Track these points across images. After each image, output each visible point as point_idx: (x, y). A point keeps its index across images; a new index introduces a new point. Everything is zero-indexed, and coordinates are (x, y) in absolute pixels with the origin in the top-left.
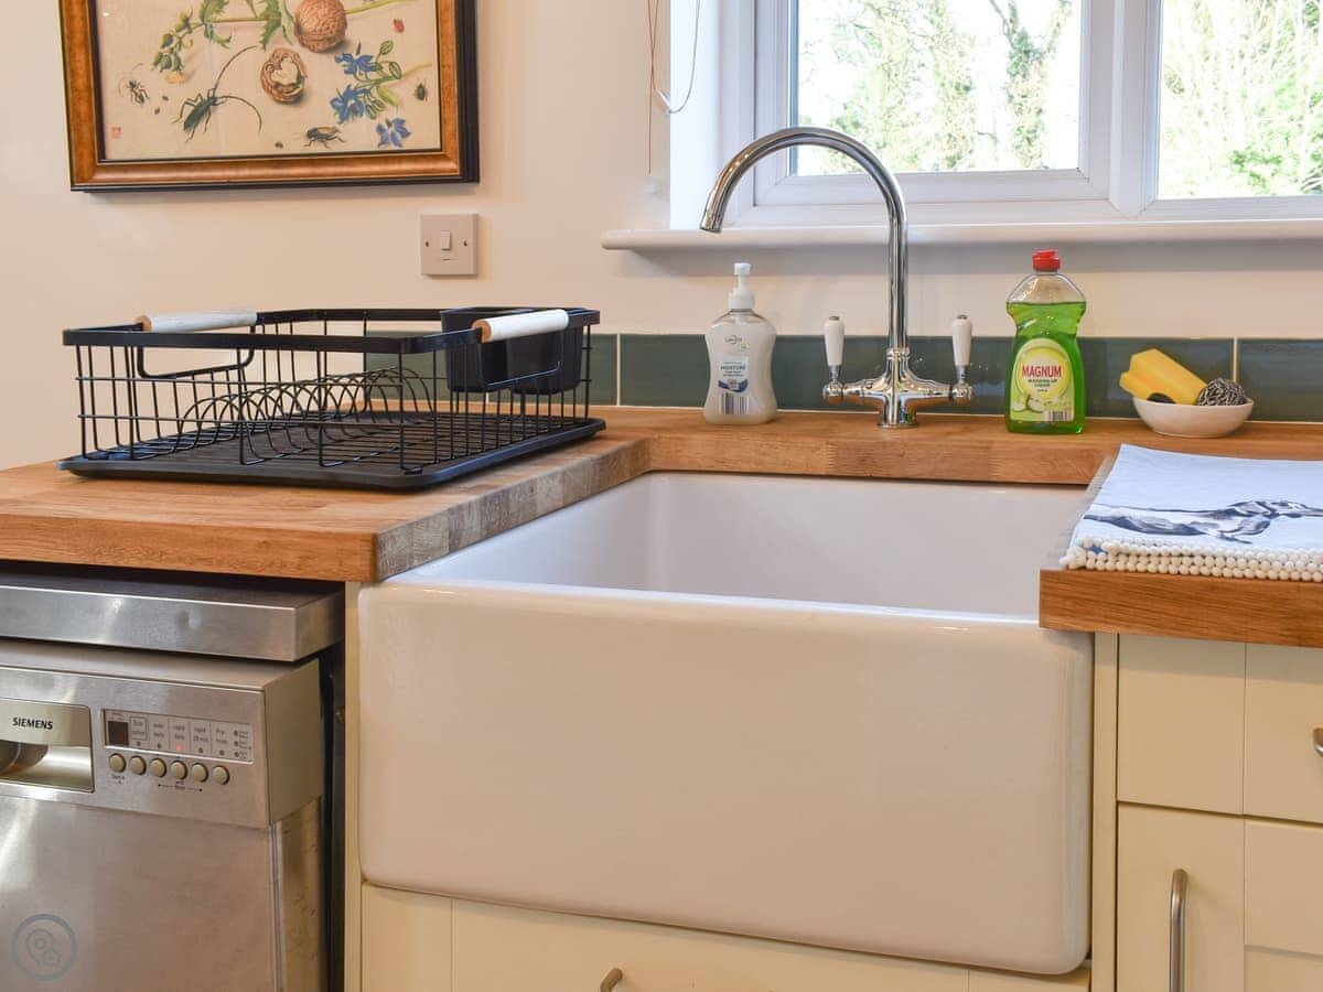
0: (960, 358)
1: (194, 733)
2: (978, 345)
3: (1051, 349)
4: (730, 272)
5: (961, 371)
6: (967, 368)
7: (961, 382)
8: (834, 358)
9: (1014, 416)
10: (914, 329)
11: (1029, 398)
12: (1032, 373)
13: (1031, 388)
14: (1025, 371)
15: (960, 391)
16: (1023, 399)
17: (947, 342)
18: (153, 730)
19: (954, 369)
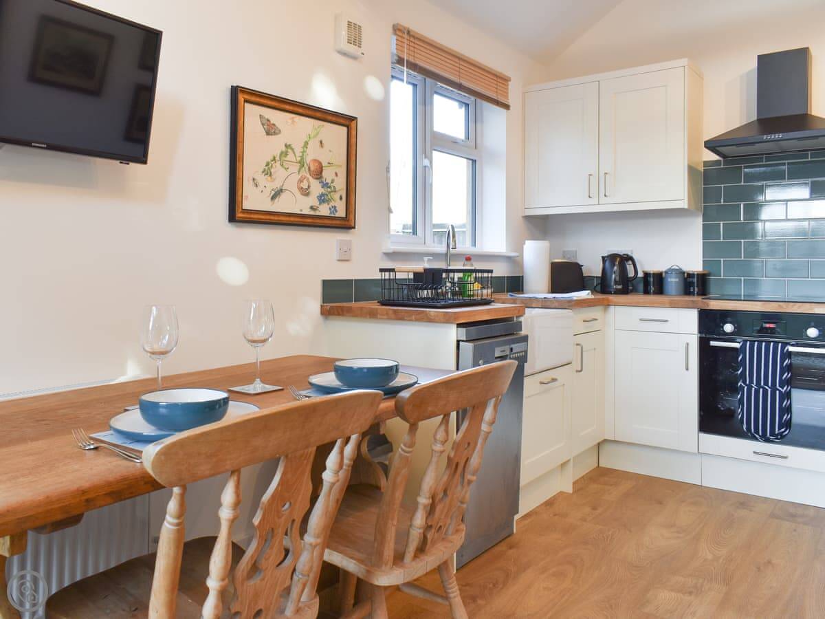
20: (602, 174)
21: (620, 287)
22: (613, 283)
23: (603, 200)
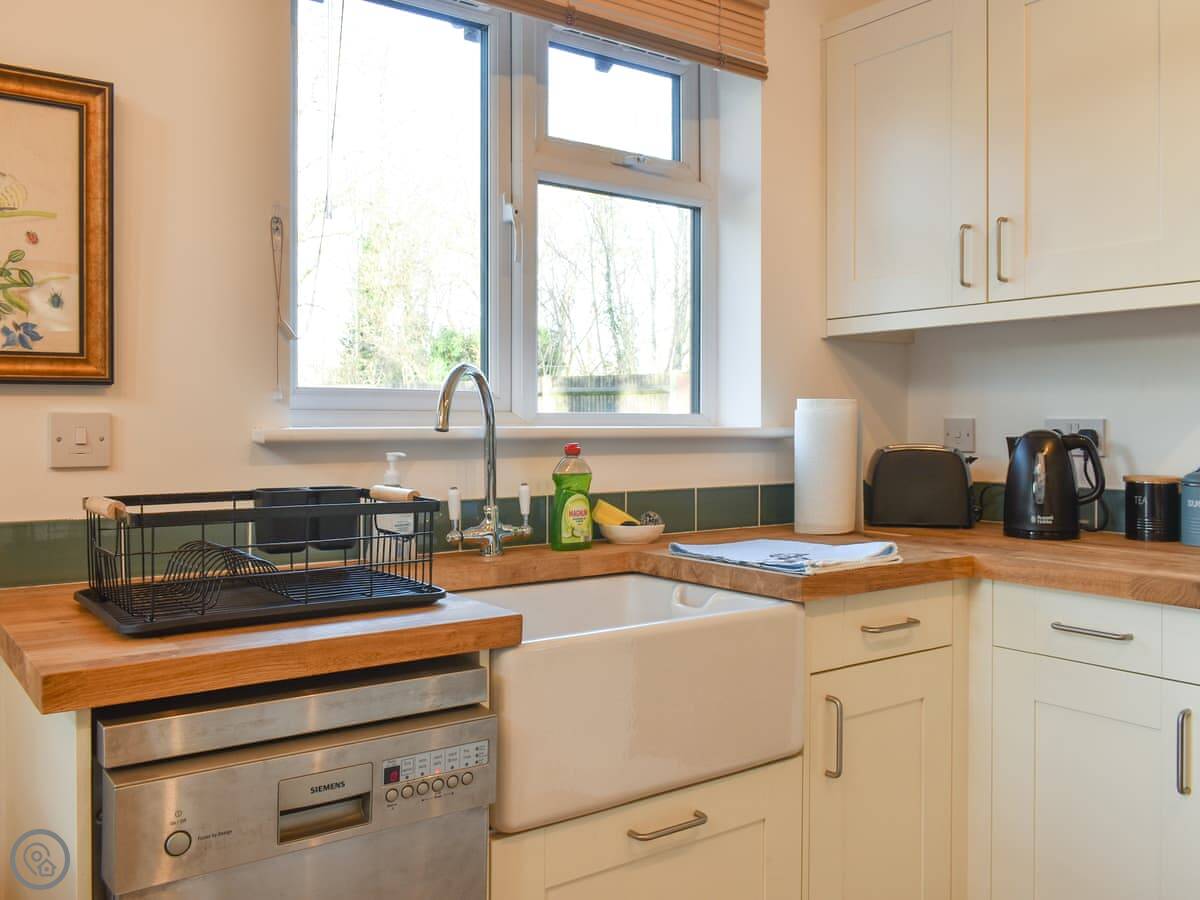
0: (525, 509)
1: (448, 758)
2: (536, 502)
3: (582, 500)
4: (384, 459)
5: (526, 518)
6: (529, 516)
7: (526, 524)
8: (455, 514)
9: (564, 541)
10: (499, 495)
11: (573, 529)
12: (575, 514)
13: (575, 524)
14: (571, 514)
15: (527, 530)
16: (570, 530)
17: (516, 501)
18: (418, 764)
19: (522, 516)
20: (993, 225)
21: (1048, 520)
22: (1031, 509)
23: (999, 291)
